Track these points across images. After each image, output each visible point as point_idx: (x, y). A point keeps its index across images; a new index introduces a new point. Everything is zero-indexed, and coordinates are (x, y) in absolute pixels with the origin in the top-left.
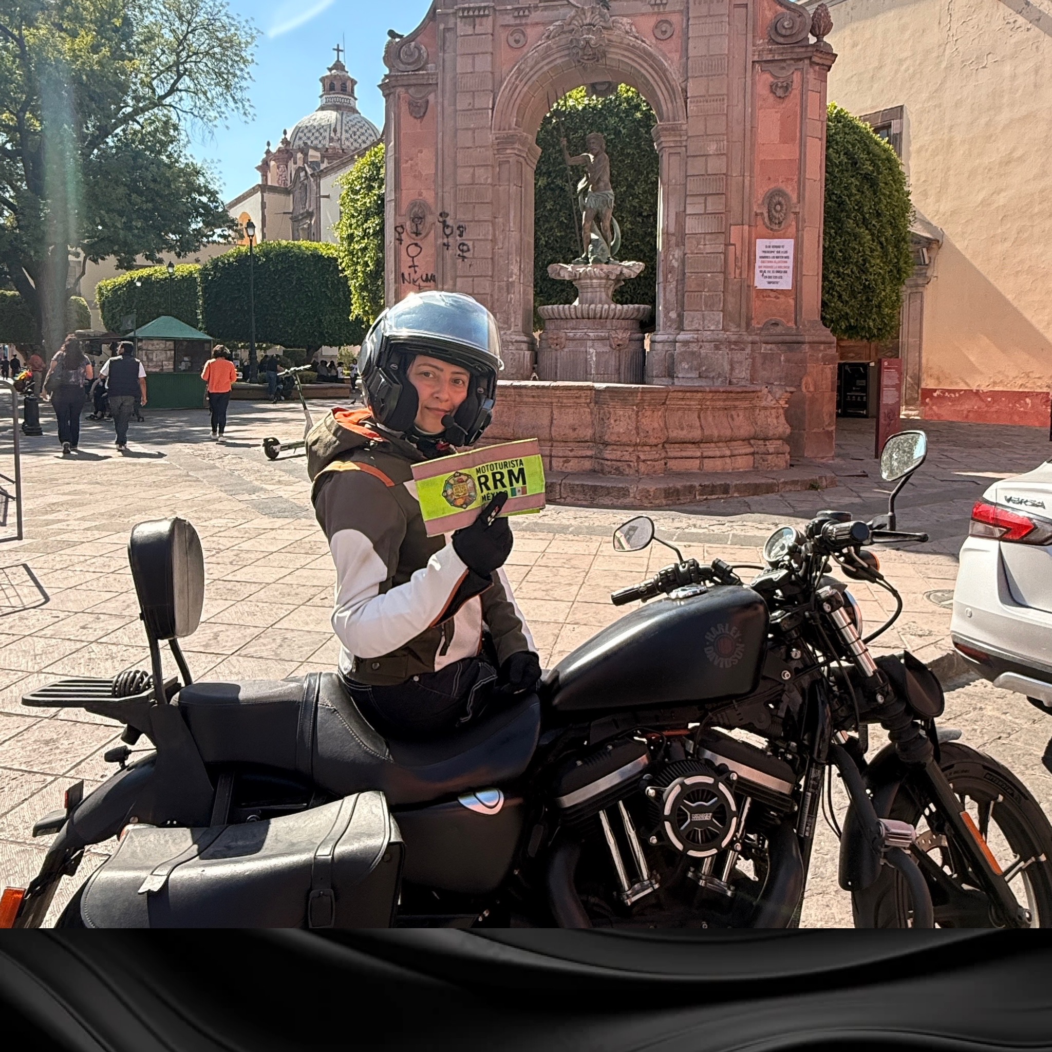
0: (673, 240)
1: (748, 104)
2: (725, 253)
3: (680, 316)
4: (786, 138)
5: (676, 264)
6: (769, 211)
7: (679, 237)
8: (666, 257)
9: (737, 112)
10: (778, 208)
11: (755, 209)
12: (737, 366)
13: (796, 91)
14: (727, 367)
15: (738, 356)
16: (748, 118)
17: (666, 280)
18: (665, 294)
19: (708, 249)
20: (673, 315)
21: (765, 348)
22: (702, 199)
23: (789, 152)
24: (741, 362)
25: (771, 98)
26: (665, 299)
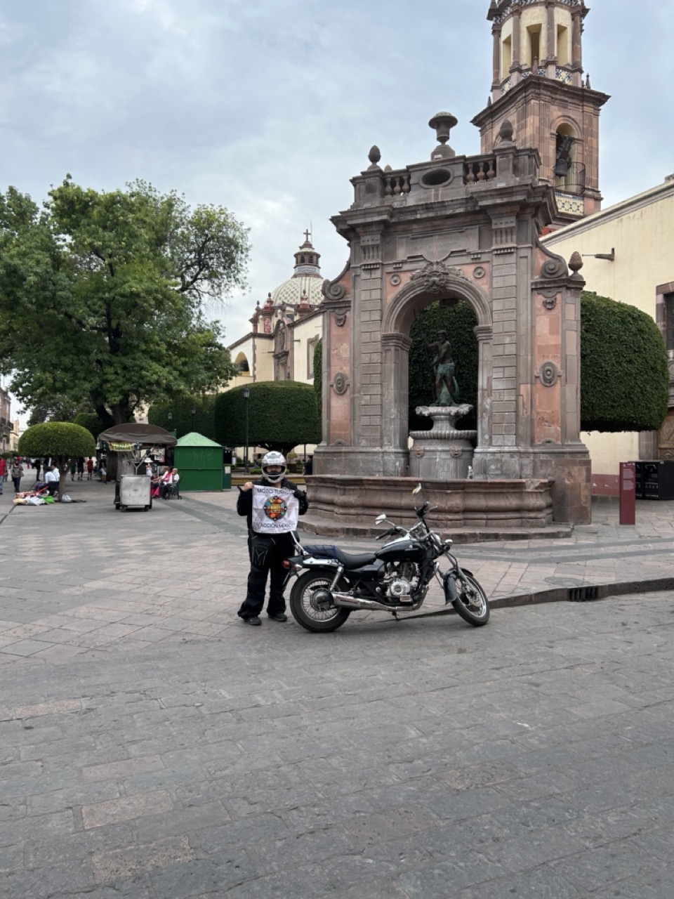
0: (486, 393)
1: (529, 313)
2: (516, 401)
3: (491, 438)
4: (553, 331)
5: (488, 407)
6: (544, 375)
7: (490, 391)
8: (482, 403)
9: (523, 318)
10: (549, 373)
11: (536, 373)
12: (525, 467)
13: (558, 306)
14: (518, 468)
15: (526, 461)
16: (529, 321)
17: (482, 417)
18: (483, 424)
19: (506, 398)
20: (487, 437)
21: (542, 457)
22: (502, 369)
23: (555, 340)
24: (527, 465)
25: (543, 310)
26: (482, 428)
